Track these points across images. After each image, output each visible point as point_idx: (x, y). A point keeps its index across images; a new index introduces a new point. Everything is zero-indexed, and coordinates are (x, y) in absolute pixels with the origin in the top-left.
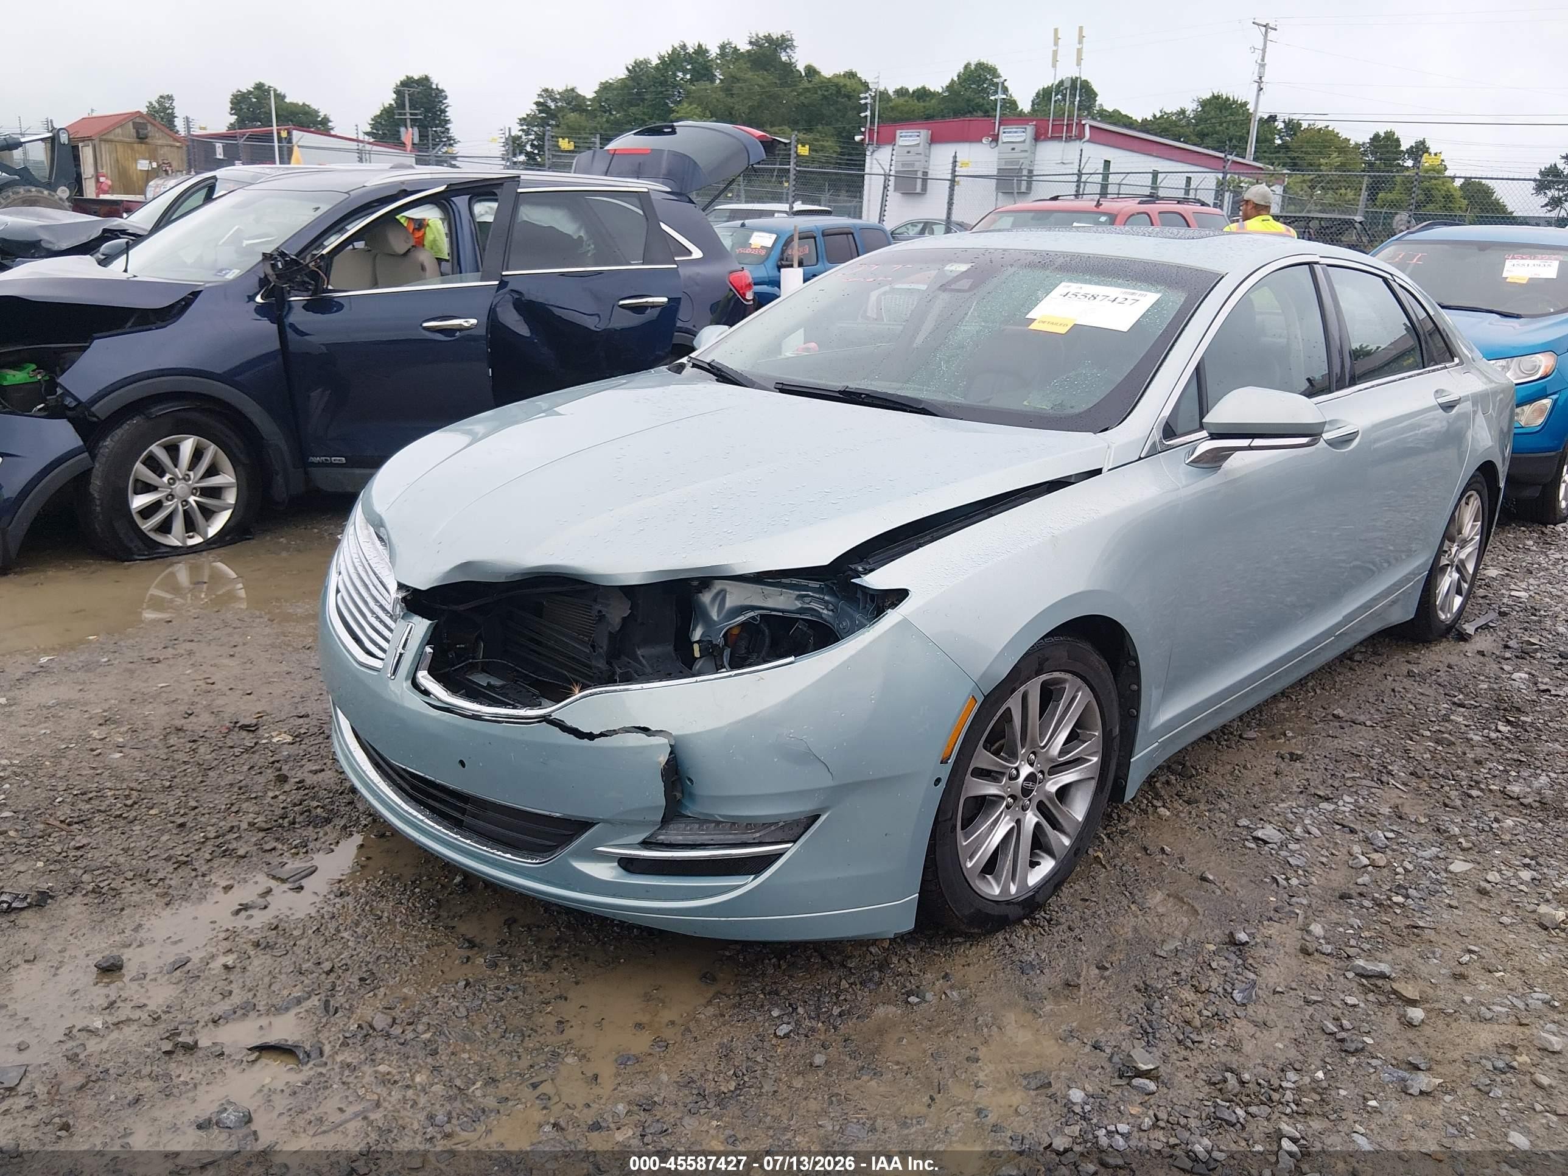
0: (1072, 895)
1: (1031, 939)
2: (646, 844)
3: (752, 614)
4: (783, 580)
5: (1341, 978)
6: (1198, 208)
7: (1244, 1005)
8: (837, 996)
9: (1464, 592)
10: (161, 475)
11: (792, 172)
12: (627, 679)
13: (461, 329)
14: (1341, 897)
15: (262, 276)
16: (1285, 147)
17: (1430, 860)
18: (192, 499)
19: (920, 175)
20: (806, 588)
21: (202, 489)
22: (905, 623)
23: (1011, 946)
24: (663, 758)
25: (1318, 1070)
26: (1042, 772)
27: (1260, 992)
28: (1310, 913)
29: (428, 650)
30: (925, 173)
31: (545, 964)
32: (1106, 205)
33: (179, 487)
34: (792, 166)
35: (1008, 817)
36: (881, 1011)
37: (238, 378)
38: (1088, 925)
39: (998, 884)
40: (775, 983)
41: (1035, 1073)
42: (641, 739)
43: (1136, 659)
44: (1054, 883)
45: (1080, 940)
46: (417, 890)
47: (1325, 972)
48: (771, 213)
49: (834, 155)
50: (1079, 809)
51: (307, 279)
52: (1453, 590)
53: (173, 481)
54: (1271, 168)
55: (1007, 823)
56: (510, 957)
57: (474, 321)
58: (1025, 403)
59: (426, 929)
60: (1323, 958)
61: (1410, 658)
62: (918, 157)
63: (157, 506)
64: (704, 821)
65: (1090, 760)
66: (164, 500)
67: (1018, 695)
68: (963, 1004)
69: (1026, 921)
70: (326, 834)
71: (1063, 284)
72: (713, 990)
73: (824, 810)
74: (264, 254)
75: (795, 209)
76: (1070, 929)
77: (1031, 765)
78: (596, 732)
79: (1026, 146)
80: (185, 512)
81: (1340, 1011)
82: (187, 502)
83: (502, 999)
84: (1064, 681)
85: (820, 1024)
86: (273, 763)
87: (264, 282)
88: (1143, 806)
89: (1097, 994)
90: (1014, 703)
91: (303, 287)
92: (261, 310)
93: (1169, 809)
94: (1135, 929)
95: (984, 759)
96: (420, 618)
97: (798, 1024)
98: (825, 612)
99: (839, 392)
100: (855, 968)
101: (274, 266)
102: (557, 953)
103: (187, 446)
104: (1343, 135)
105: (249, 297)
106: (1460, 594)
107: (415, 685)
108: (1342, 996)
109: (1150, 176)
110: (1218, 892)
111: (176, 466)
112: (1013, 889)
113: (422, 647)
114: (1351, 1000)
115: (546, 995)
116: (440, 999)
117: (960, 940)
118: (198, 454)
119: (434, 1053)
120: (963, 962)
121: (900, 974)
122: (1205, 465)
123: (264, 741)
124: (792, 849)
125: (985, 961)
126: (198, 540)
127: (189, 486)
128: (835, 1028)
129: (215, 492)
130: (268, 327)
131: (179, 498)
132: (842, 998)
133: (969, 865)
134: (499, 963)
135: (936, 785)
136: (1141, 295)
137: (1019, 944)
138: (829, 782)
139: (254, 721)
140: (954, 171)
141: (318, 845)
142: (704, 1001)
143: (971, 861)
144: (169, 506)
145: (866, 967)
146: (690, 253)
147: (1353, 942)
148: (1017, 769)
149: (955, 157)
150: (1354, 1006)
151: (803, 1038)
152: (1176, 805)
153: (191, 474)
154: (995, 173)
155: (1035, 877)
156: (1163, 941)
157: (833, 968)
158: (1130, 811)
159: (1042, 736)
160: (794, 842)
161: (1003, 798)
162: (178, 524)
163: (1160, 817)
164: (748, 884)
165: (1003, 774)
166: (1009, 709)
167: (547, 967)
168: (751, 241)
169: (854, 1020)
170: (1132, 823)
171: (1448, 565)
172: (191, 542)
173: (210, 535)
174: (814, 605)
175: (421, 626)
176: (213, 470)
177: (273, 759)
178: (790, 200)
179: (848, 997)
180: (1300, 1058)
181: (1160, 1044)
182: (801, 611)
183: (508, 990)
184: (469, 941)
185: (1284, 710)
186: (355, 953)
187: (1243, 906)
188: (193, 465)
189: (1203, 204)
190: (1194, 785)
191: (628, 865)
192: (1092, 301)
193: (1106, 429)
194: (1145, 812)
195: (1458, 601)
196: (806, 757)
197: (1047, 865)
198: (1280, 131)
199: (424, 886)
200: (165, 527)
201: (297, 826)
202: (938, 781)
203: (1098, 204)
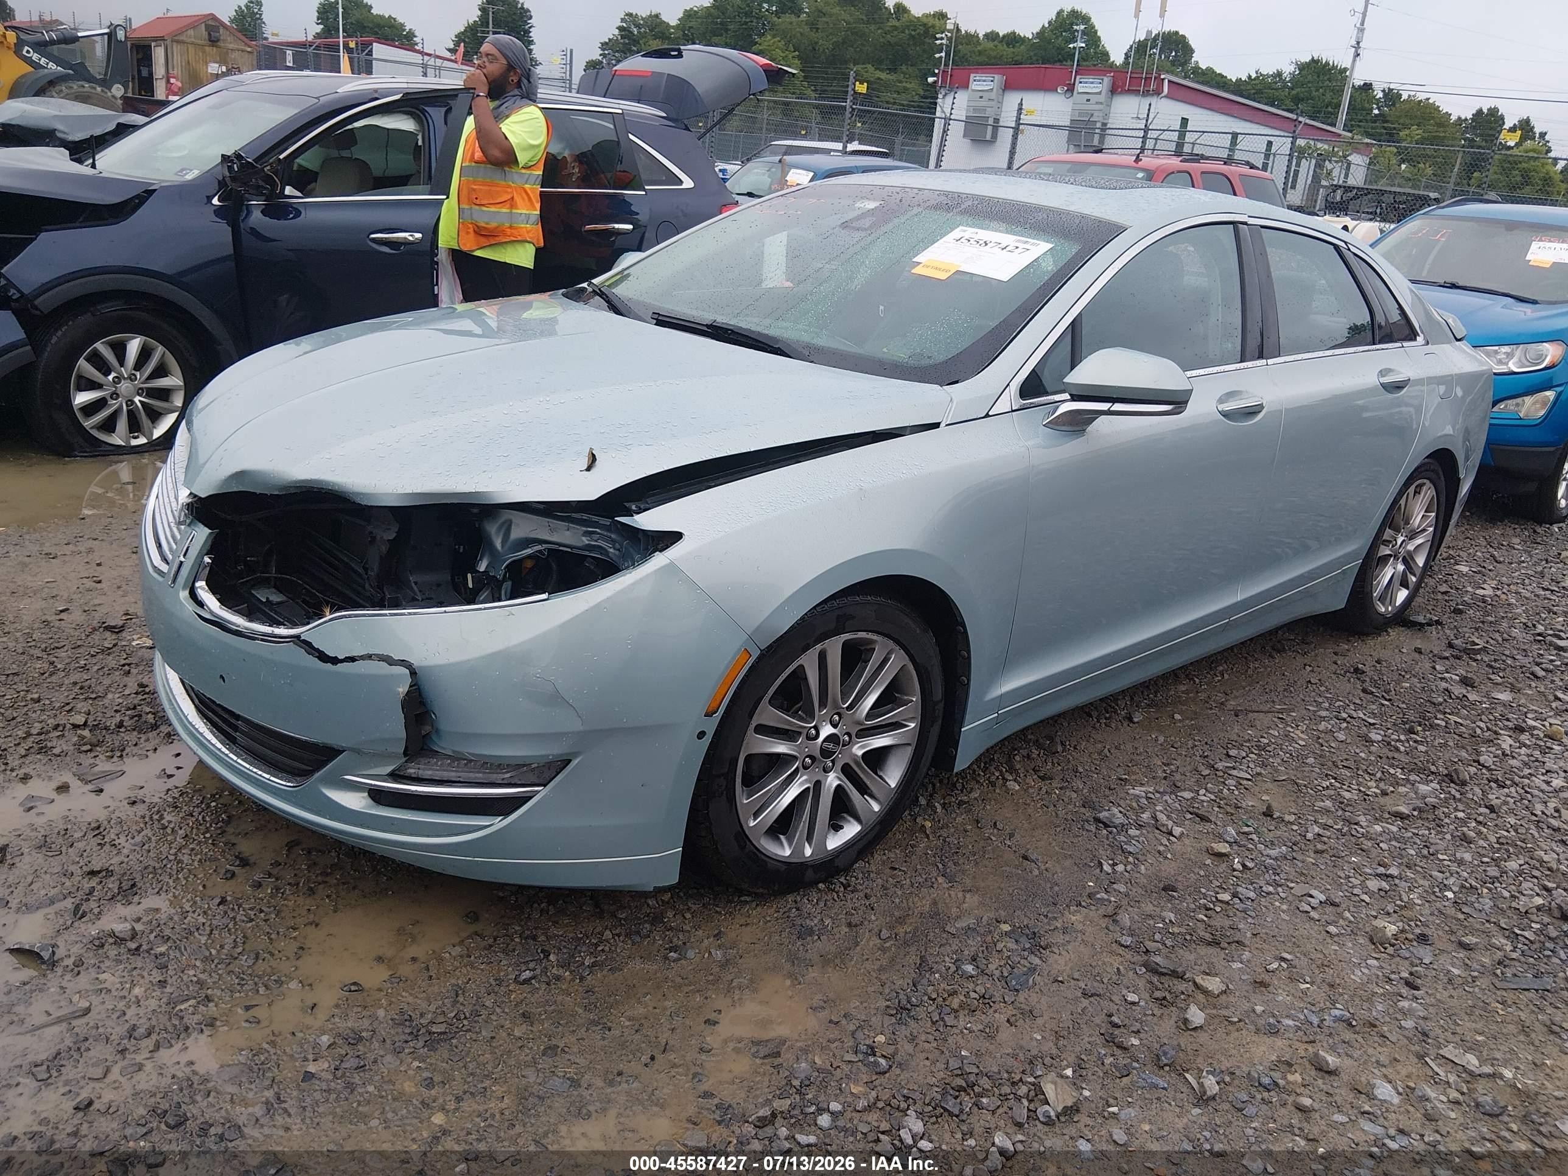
0: (884, 862)
1: (822, 904)
2: (395, 776)
3: (539, 548)
4: (574, 515)
5: (1131, 973)
6: (1246, 170)
7: (1017, 991)
8: (596, 945)
9: (1411, 586)
10: (107, 373)
11: (849, 110)
12: (396, 605)
13: (406, 243)
14: (1165, 889)
15: (221, 178)
16: (1382, 117)
17: (1276, 859)
18: (137, 399)
19: (991, 121)
20: (596, 525)
21: (148, 389)
22: (672, 568)
23: (798, 909)
24: (403, 689)
25: (1068, 1066)
26: (849, 734)
27: (1038, 979)
28: (1124, 902)
29: (207, 560)
30: (997, 120)
31: (311, 889)
32: (1147, 161)
33: (124, 387)
34: (848, 104)
35: (805, 777)
36: (637, 965)
37: (184, 279)
38: (886, 895)
39: (790, 845)
40: (536, 928)
41: (767, 1041)
42: (383, 668)
43: (963, 625)
44: (860, 848)
45: (873, 909)
46: (213, 804)
47: (1116, 965)
48: (828, 152)
49: (916, 98)
50: (893, 776)
51: (261, 183)
52: (1396, 582)
53: (118, 379)
54: (1350, 135)
55: (802, 784)
56: (277, 879)
57: (418, 235)
58: (885, 350)
59: (206, 842)
60: (1121, 951)
61: (1337, 649)
62: (991, 103)
63: (100, 404)
64: (456, 758)
65: (907, 726)
66: (109, 398)
67: (813, 654)
68: (724, 965)
69: (821, 886)
70: (148, 740)
71: (961, 228)
72: (473, 928)
73: (576, 754)
74: (223, 156)
75: (848, 149)
76: (867, 897)
77: (835, 726)
78: (341, 657)
79: (1102, 98)
80: (128, 411)
81: (1116, 1007)
82: (133, 402)
83: (251, 920)
84: (873, 642)
85: (568, 973)
86: (124, 665)
87: (222, 184)
88: (993, 778)
89: (867, 965)
90: (809, 661)
91: (258, 192)
92: (219, 212)
93: (1019, 784)
94: (935, 903)
95: (768, 714)
96: (202, 526)
97: (545, 970)
98: (611, 550)
99: (707, 325)
100: (625, 920)
101: (230, 168)
102: (327, 879)
103: (134, 346)
104: (1444, 108)
105: (208, 197)
106: (1406, 586)
107: (193, 595)
108: (1124, 992)
109: (1230, 136)
110: (1036, 872)
111: (122, 365)
112: (808, 851)
113: (200, 557)
114: (1132, 997)
115: (298, 920)
116: (190, 914)
117: (748, 899)
118: (145, 354)
119: (163, 967)
120: (742, 921)
121: (671, 929)
122: (1063, 428)
123: (124, 643)
124: (542, 792)
125: (766, 922)
126: (142, 440)
127: (134, 386)
128: (582, 979)
129: (164, 394)
130: (224, 231)
131: (124, 397)
132: (600, 948)
133: (752, 824)
134: (264, 884)
135: (699, 738)
136: (1033, 244)
137: (807, 907)
138: (576, 726)
139: (121, 623)
140: (1018, 118)
141: (135, 750)
142: (457, 940)
143: (755, 819)
144: (114, 405)
145: (640, 919)
146: (681, 182)
147: (1157, 937)
148: (816, 728)
149: (1021, 104)
150: (1133, 1003)
151: (544, 986)
152: (1029, 780)
153: (138, 374)
154: (1068, 123)
155: (834, 842)
156: (959, 917)
157: (601, 918)
158: (978, 782)
159: (845, 696)
160: (545, 786)
161: (795, 758)
162: (122, 424)
163: (1007, 791)
164: (498, 823)
165: (800, 733)
166: (801, 667)
167: (312, 892)
168: (788, 178)
169: (605, 972)
170: (975, 794)
171: (1390, 556)
172: (134, 442)
173: (155, 437)
174: (601, 543)
175: (202, 534)
176: (161, 371)
177: (127, 661)
178: (844, 140)
179: (607, 949)
180: (1054, 1051)
181: (912, 1023)
182: (588, 548)
183: (261, 911)
184: (242, 859)
185: (1183, 692)
186: (126, 860)
187: (1056, 888)
188: (139, 364)
189: (1252, 167)
190: (1055, 761)
191: (378, 796)
192: (983, 248)
193: (957, 382)
194: (993, 784)
195: (1402, 595)
196: (555, 699)
197: (851, 830)
198: (1378, 100)
199: (222, 801)
200: (109, 425)
201: (122, 730)
202: (701, 735)
203: (1138, 160)
